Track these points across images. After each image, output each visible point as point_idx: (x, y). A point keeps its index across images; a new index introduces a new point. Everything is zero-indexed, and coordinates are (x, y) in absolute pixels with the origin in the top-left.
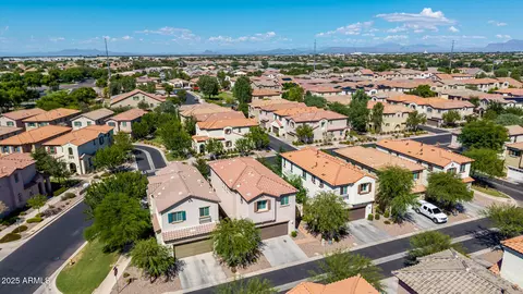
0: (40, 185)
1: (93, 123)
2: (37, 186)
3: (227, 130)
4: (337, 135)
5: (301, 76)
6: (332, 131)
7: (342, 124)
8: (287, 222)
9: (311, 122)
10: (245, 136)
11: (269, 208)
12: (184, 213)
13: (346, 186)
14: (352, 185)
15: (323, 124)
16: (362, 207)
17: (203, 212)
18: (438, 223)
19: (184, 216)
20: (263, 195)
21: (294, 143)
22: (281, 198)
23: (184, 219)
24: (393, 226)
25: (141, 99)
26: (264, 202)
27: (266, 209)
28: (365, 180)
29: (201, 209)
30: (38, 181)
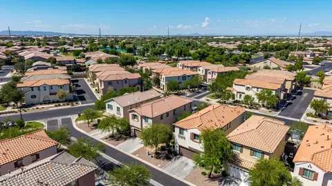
1: (204, 71)
12: (112, 106)
14: (186, 130)
16: (197, 152)
20: (134, 111)
23: (112, 109)
25: (268, 64)
27: (137, 120)
29: (117, 107)
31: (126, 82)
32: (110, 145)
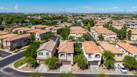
0: (28, 42)
1: (49, 29)
2: (27, 42)
3: (77, 34)
4: (112, 39)
5: (117, 20)
6: (111, 38)
7: (115, 36)
8: (71, 61)
9: (104, 34)
10: (81, 36)
11: (65, 56)
12: (42, 53)
13: (91, 54)
14: (93, 54)
15: (108, 35)
16: (97, 62)
17: (47, 54)
18: (122, 73)
19: (42, 54)
20: (62, 52)
21: (97, 40)
22: (69, 54)
23: (43, 55)
24: (106, 70)
25: (66, 24)
26: (64, 54)
27: (64, 56)
28: (98, 53)
29: (47, 53)
30: (27, 41)
31: (22, 40)
32: (56, 73)
